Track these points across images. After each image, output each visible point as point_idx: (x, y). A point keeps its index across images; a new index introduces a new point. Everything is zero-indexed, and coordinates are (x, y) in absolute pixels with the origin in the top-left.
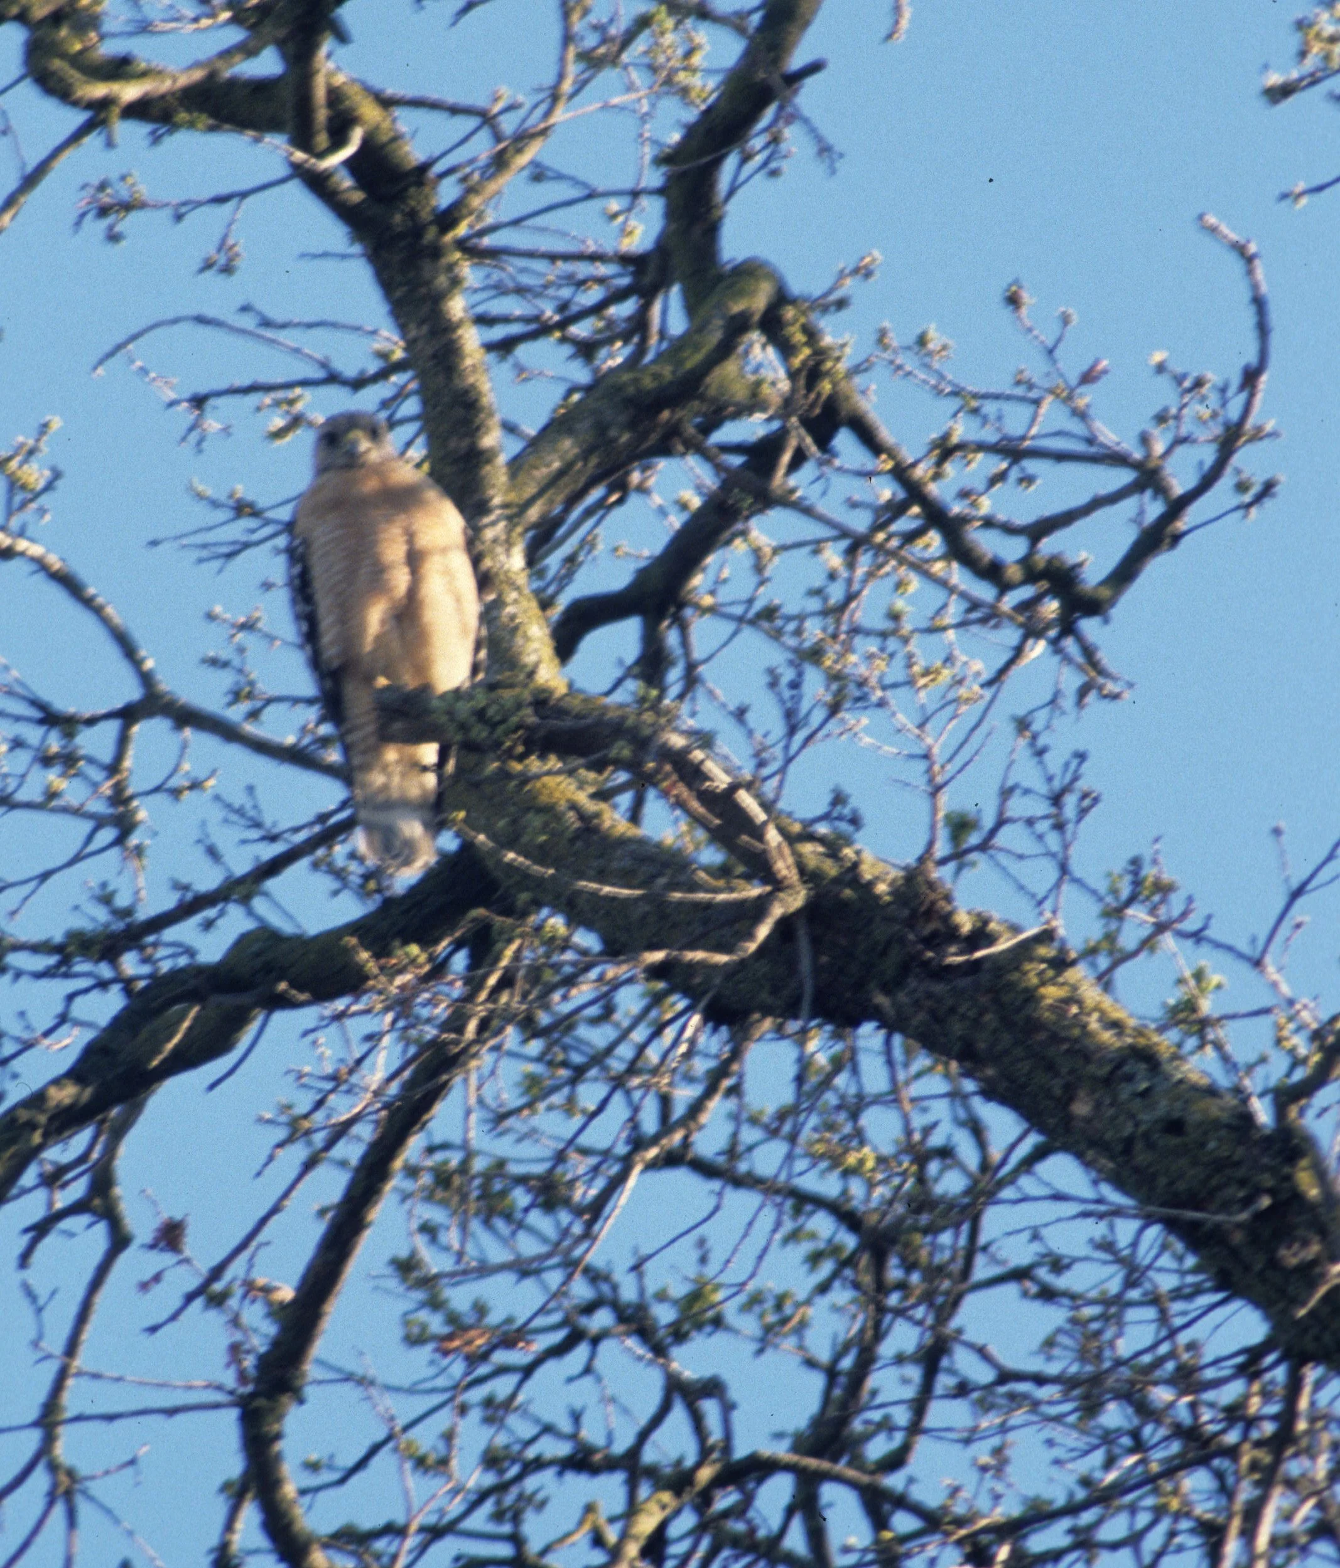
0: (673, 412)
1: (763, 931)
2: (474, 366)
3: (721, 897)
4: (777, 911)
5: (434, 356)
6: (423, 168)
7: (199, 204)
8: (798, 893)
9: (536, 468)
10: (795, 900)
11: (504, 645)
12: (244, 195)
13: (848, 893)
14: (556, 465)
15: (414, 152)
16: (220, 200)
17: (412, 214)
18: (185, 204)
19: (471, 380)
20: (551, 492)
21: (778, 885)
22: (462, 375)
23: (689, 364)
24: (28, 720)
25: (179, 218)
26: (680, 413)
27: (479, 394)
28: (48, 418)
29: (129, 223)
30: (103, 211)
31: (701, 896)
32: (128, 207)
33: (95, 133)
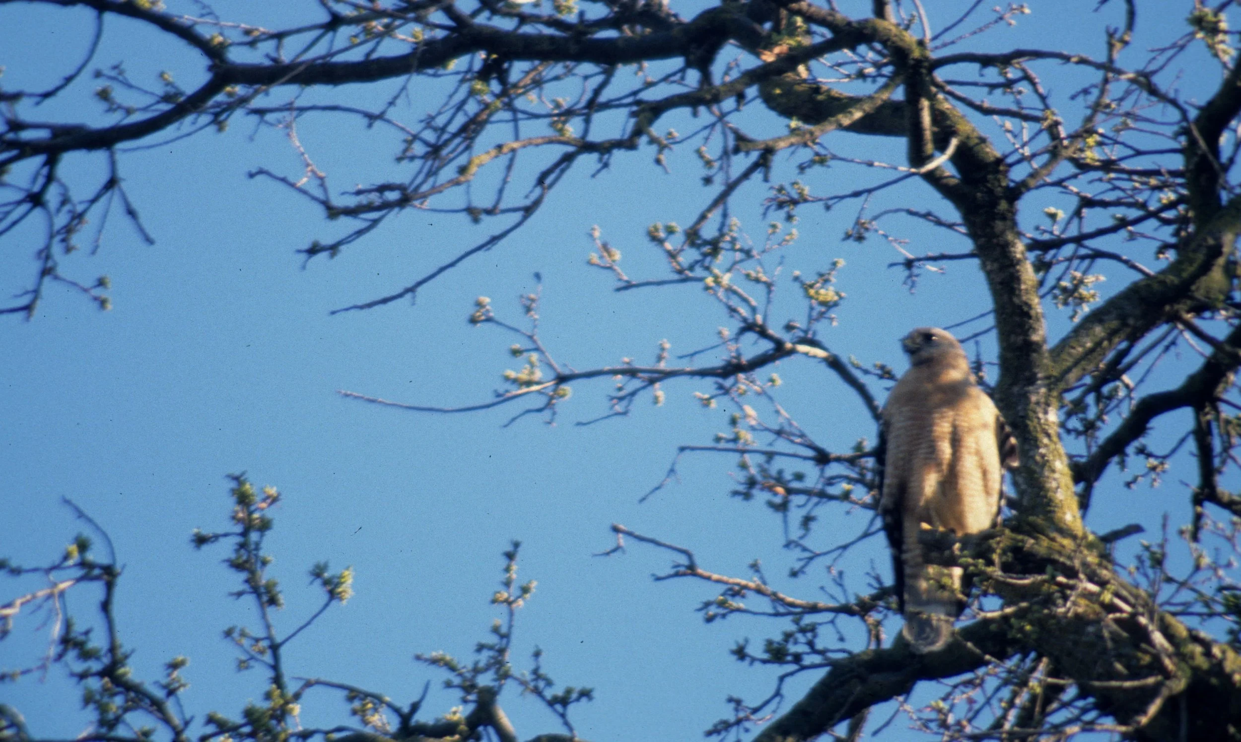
0: (1172, 306)
1: (1153, 709)
2: (1026, 290)
3: (1128, 684)
4: (1165, 692)
5: (1001, 283)
6: (999, 161)
7: (842, 198)
8: (1180, 680)
9: (1073, 348)
10: (1179, 685)
11: (1036, 475)
12: (869, 191)
13: (1214, 681)
14: (1089, 345)
15: (994, 150)
16: (857, 194)
17: (991, 192)
18: (832, 198)
19: (1024, 298)
20: (1083, 363)
21: (1167, 675)
22: (1019, 296)
23: (1185, 275)
24: (806, 458)
25: (828, 208)
26: (1176, 307)
27: (1030, 306)
28: (836, 260)
29: (799, 211)
30: (781, 205)
31: (1114, 683)
32: (794, 202)
33: (759, 170)
